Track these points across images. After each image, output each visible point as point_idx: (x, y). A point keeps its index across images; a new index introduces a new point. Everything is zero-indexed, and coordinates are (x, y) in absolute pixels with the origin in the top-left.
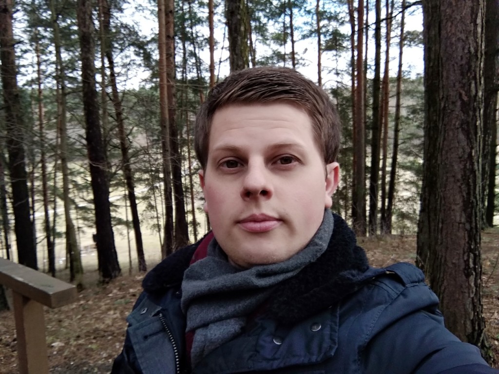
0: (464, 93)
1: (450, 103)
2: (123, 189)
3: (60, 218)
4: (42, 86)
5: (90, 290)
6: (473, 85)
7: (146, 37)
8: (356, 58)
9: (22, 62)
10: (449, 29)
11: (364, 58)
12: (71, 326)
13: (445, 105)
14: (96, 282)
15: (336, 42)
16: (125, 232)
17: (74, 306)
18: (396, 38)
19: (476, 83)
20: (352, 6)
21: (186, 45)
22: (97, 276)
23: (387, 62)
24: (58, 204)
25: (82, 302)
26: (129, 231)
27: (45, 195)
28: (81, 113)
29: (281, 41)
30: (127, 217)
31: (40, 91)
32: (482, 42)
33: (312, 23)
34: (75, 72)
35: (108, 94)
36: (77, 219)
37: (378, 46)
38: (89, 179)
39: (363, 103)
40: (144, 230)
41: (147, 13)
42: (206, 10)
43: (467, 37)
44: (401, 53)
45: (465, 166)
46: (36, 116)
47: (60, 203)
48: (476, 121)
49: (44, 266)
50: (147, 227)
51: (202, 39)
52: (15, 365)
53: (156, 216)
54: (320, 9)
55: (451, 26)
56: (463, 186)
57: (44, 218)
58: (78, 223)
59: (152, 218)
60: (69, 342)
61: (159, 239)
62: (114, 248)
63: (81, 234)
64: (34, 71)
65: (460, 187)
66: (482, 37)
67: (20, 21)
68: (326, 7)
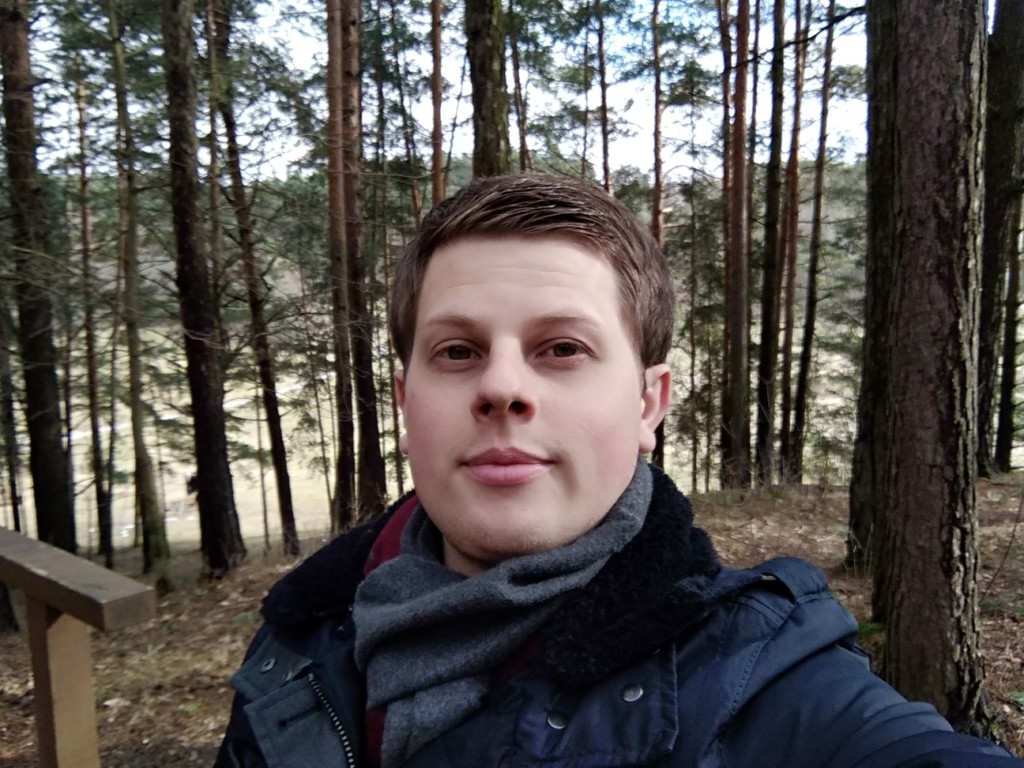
0: (942, 202)
1: (915, 221)
2: (252, 385)
3: (124, 443)
4: (89, 170)
5: (183, 593)
6: (962, 187)
7: (302, 74)
8: (732, 122)
9: (48, 121)
10: (914, 73)
11: (748, 122)
12: (143, 665)
13: (904, 226)
14: (197, 575)
15: (692, 88)
16: (256, 472)
17: (151, 625)
18: (815, 80)
19: (967, 183)
20: (726, 15)
21: (385, 90)
22: (198, 563)
23: (796, 130)
24: (118, 414)
25: (167, 617)
26: (265, 470)
27: (92, 395)
28: (167, 227)
29: (580, 83)
30: (260, 442)
31: (84, 182)
32: (980, 99)
33: (644, 48)
34: (157, 144)
35: (223, 190)
36: (158, 445)
37: (778, 97)
38: (184, 363)
39: (745, 215)
40: (296, 469)
41: (305, 22)
42: (427, 18)
43: (950, 90)
44: (824, 113)
45: (944, 350)
46: (75, 234)
47: (124, 412)
48: (968, 259)
49: (90, 540)
50: (300, 463)
51: (417, 78)
52: (30, 744)
53: (319, 440)
54: (660, 19)
55: (918, 67)
56: (939, 392)
57: (90, 442)
58: (160, 454)
59: (312, 444)
60: (140, 698)
61: (325, 488)
62: (233, 505)
63: (166, 477)
64: (72, 140)
65: (933, 393)
66: (980, 90)
67: (44, 37)
68: (673, 14)
